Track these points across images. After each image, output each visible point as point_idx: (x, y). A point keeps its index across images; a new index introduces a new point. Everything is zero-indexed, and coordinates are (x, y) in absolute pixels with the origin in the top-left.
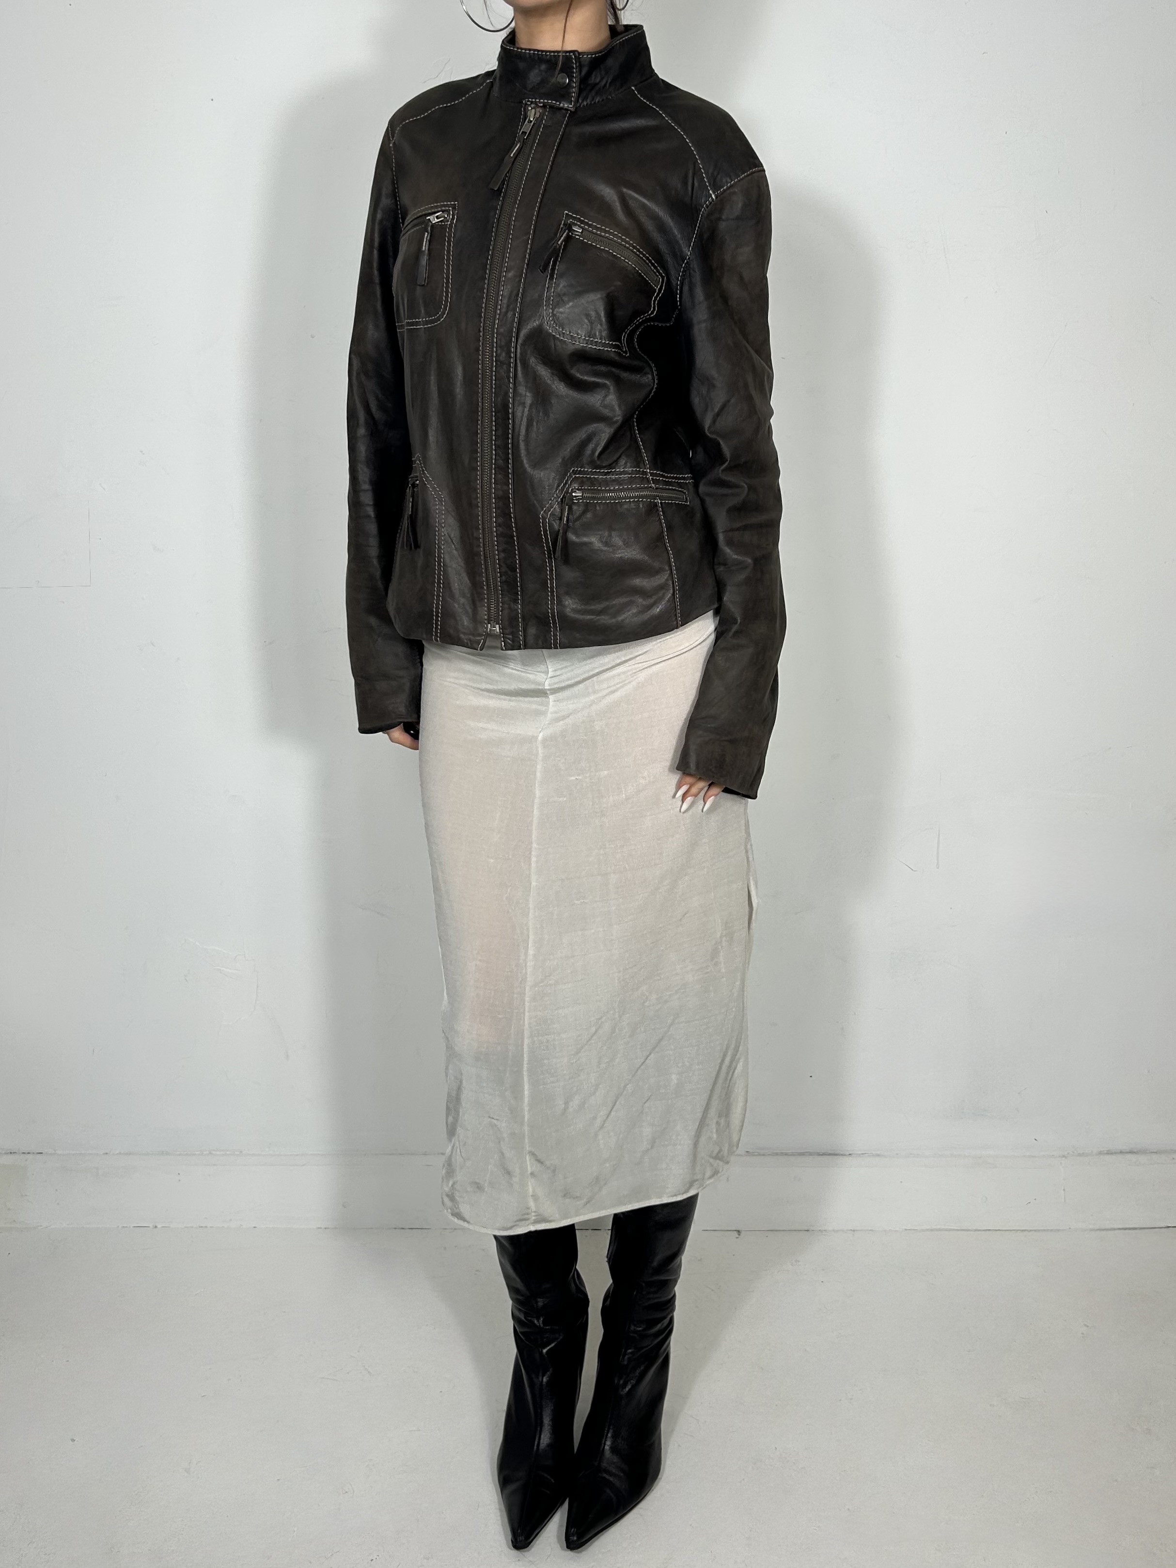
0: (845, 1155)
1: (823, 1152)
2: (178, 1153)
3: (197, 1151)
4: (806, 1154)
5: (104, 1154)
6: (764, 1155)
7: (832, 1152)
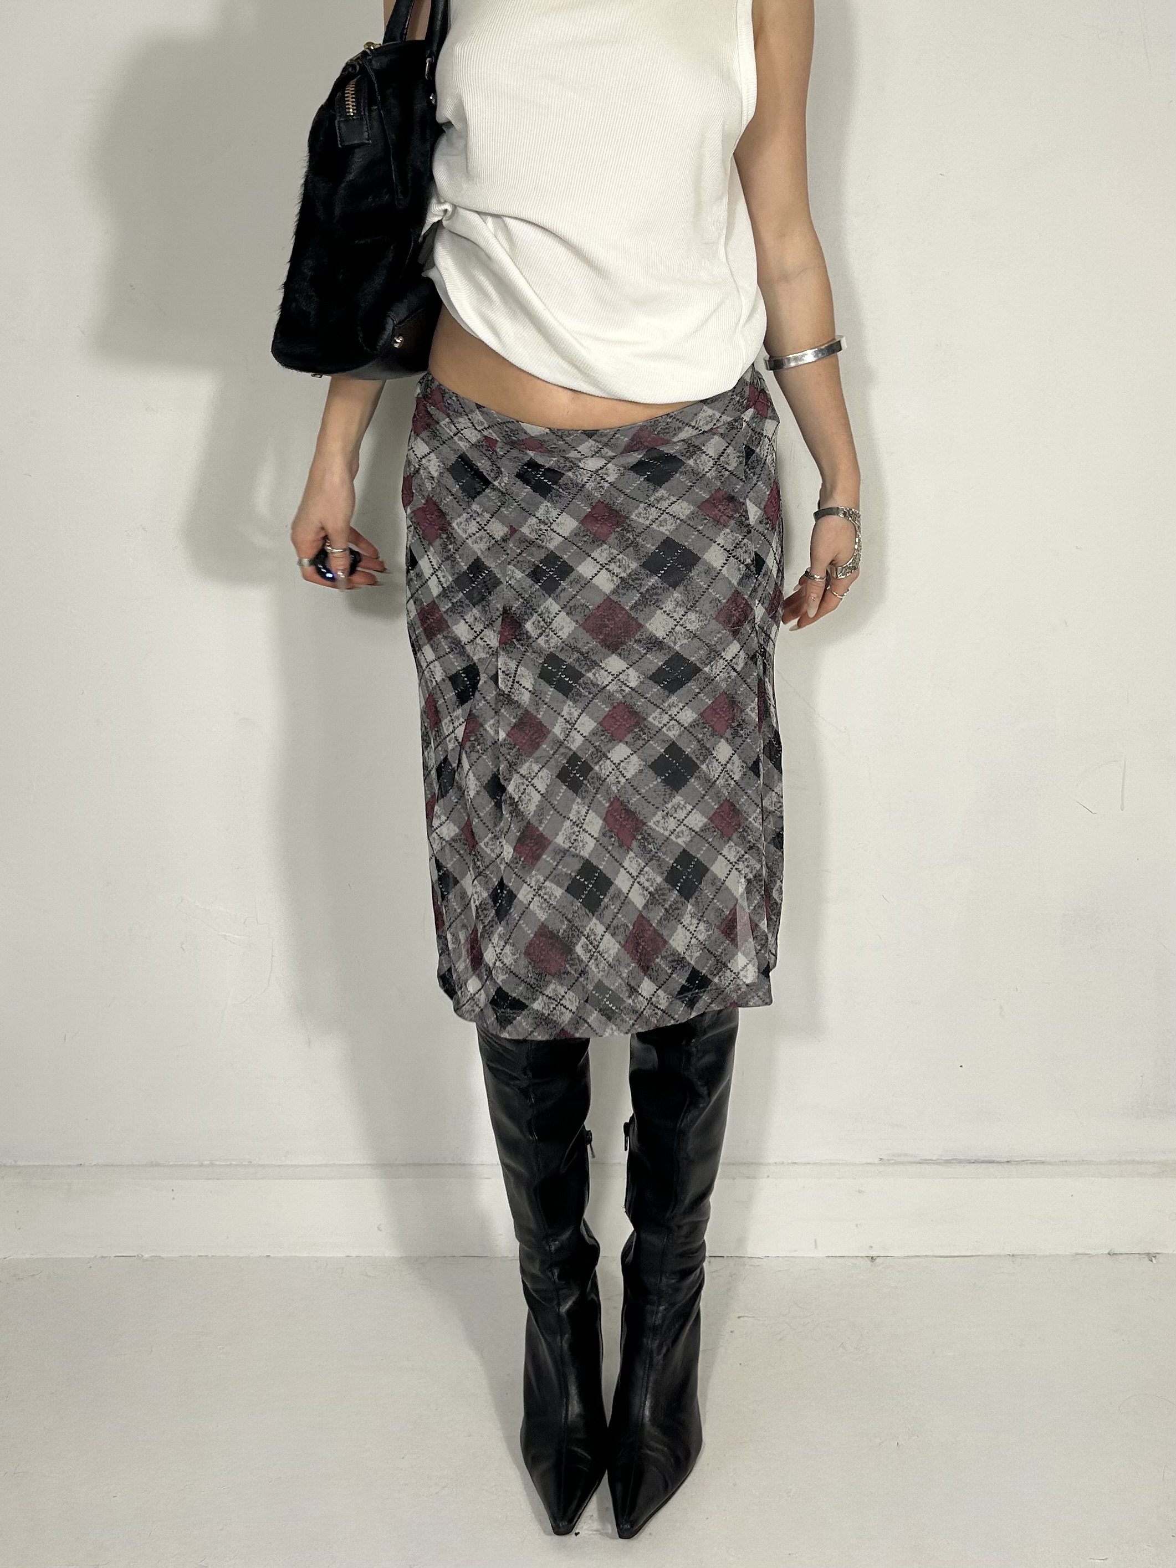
0: (1003, 1163)
1: (974, 1158)
2: (171, 1163)
3: (195, 1161)
4: (955, 1161)
5: (78, 1165)
6: (902, 1163)
7: (986, 1159)
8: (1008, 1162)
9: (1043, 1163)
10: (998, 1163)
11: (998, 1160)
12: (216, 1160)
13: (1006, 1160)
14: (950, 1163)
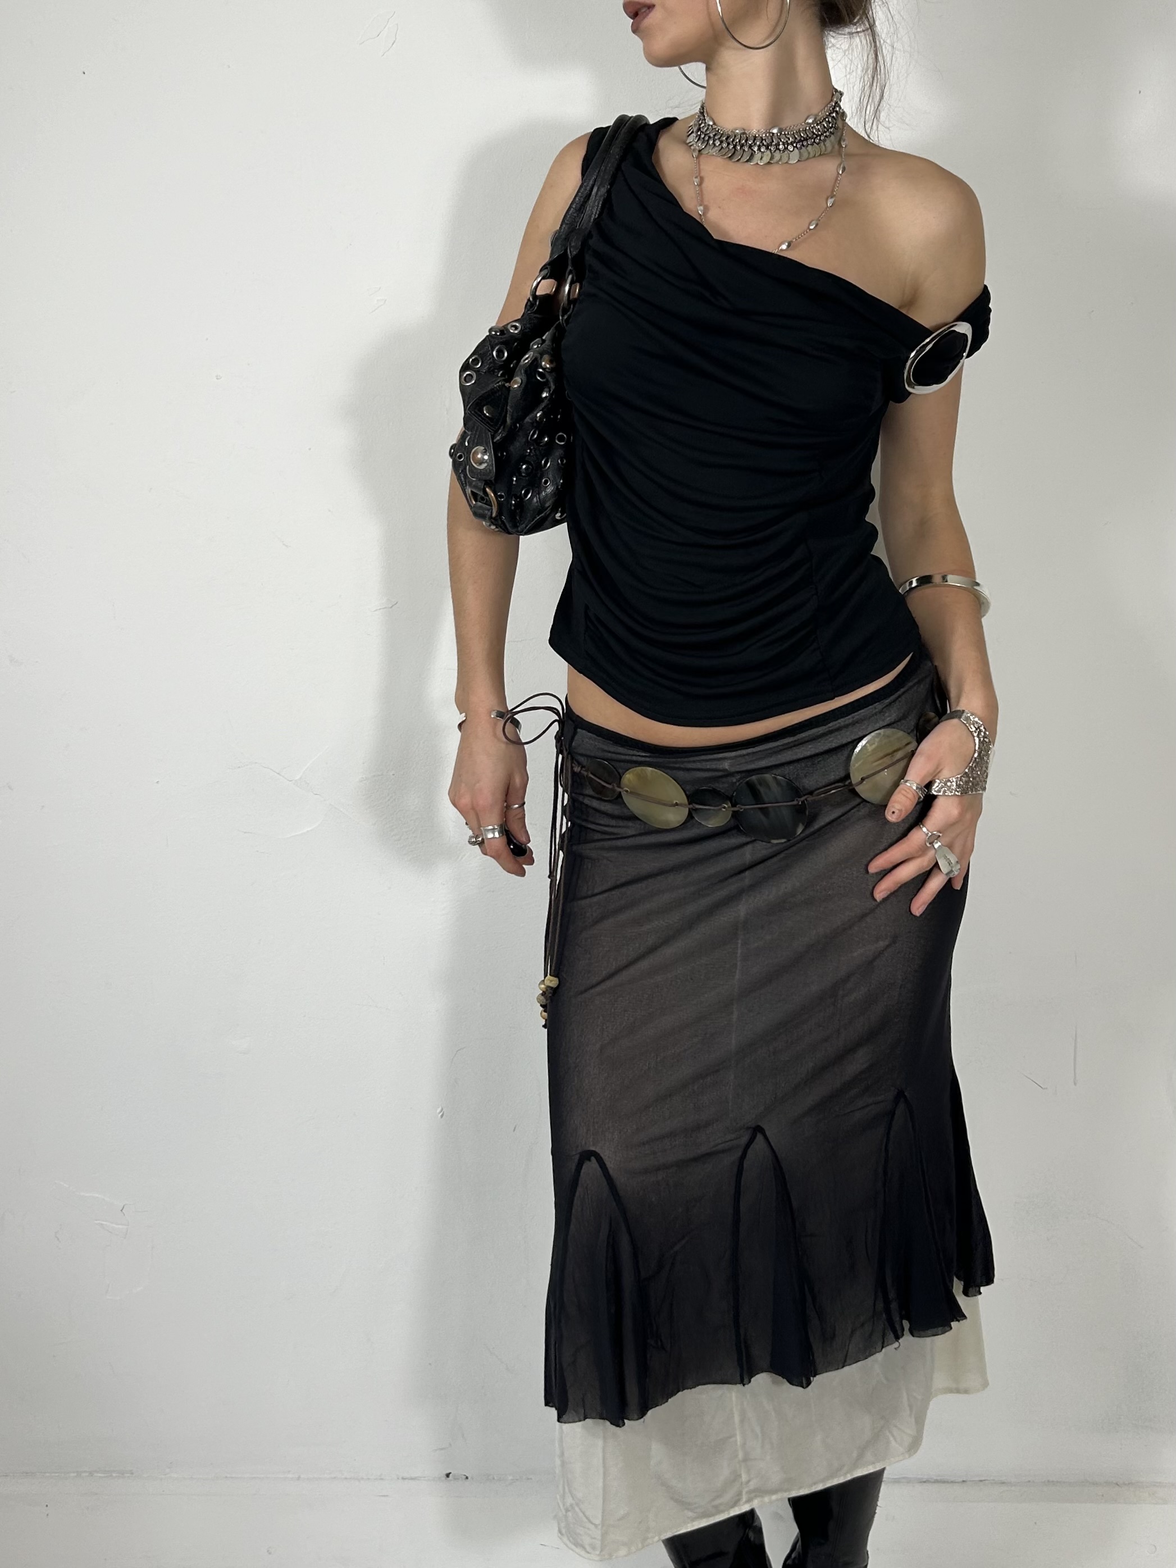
3: (74, 1472)
7: (939, 1478)
8: (964, 1481)
9: (1003, 1483)
10: (952, 1482)
11: (953, 1479)
12: (95, 1471)
13: (961, 1480)
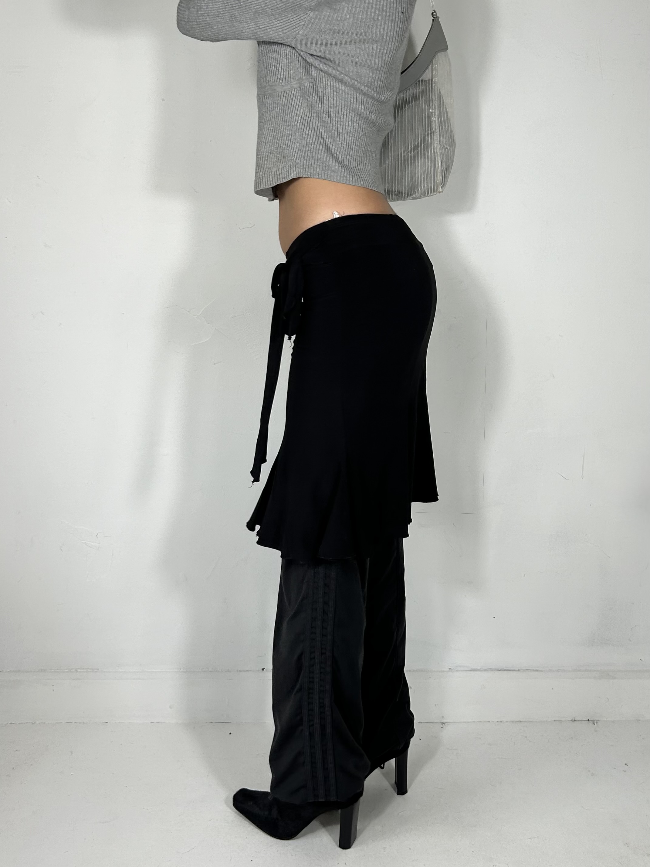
0: (515, 671)
1: (501, 668)
2: (53, 670)
3: (67, 669)
4: (489, 670)
6: (461, 671)
7: (507, 669)
8: (518, 670)
9: (537, 671)
10: (513, 670)
11: (514, 669)
12: (79, 669)
13: (517, 669)
14: (488, 671)
